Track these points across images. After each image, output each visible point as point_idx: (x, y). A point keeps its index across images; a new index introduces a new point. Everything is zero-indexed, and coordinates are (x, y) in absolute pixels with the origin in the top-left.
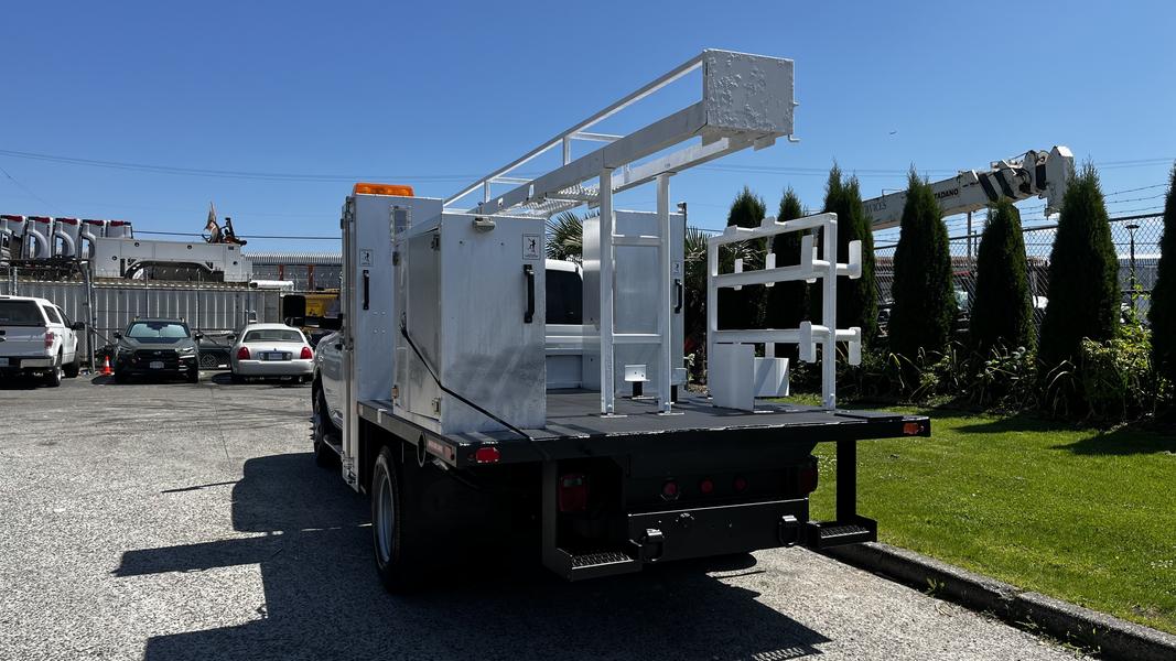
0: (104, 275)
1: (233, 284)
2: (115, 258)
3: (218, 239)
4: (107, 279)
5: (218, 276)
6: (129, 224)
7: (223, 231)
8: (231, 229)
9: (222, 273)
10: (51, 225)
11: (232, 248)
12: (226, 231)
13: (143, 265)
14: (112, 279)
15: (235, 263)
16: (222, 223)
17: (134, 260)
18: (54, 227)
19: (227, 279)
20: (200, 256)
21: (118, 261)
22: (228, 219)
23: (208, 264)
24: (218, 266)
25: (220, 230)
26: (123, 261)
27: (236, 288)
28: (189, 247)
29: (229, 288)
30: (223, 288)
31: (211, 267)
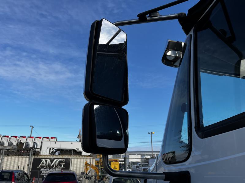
0: (43, 154)
2: (48, 148)
4: (44, 155)
5: (80, 153)
6: (56, 138)
10: (34, 139)
13: (58, 150)
14: (46, 155)
17: (54, 148)
18: (34, 140)
21: (49, 149)
23: (77, 149)
24: (80, 150)
26: (50, 149)
27: (86, 157)
28: (72, 143)
29: (83, 157)
30: (81, 157)
31: (78, 150)
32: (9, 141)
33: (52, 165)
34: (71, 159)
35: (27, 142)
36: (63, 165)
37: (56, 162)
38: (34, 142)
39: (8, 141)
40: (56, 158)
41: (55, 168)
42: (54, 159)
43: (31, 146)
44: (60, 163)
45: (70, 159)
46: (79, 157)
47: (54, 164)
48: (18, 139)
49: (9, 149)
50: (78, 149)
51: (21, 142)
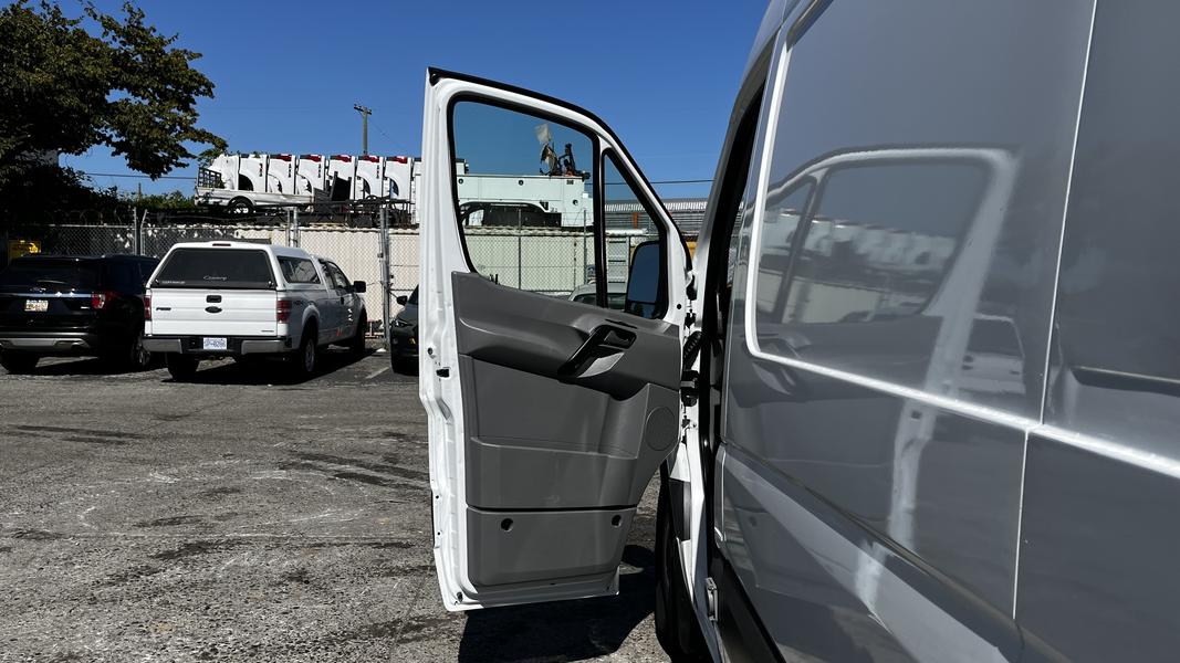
1: (571, 229)
3: (556, 172)
5: (553, 220)
7: (562, 163)
8: (571, 158)
9: (557, 216)
10: (381, 164)
12: (566, 161)
13: (474, 207)
15: (575, 202)
16: (560, 152)
18: (384, 169)
19: (564, 223)
20: (534, 195)
22: (568, 146)
23: (542, 203)
24: (553, 207)
28: (521, 183)
30: (558, 233)
31: (547, 209)
32: (296, 173)
35: (359, 178)
38: (385, 178)
39: (292, 174)
43: (377, 190)
48: (327, 168)
49: (306, 206)
50: (546, 205)
51: (340, 176)
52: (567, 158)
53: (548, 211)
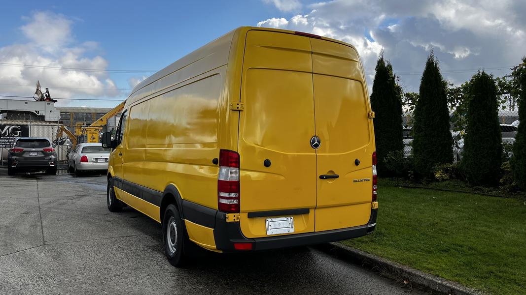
1: (50, 122)
3: (42, 99)
5: (42, 118)
8: (49, 94)
11: (50, 104)
12: (46, 95)
15: (51, 111)
16: (43, 91)
19: (47, 119)
20: (32, 108)
22: (46, 89)
23: (36, 112)
24: (42, 113)
25: (43, 95)
27: (52, 124)
28: (26, 103)
29: (48, 124)
30: (44, 124)
31: (38, 113)
33: (3, 132)
34: (30, 126)
36: (18, 134)
37: (8, 129)
40: (8, 125)
41: (8, 136)
42: (5, 126)
44: (14, 131)
45: (27, 125)
46: (40, 124)
47: (6, 132)
52: (47, 94)
53: (39, 114)
